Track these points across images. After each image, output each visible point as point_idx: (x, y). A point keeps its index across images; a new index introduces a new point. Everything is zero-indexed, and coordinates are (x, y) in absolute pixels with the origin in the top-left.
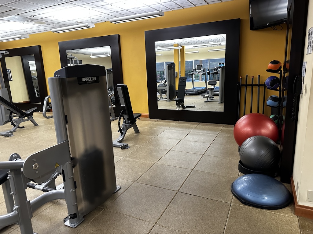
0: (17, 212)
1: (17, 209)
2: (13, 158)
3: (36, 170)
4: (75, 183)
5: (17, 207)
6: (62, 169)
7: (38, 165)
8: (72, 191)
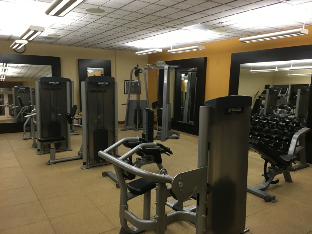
0: (156, 221)
1: (158, 218)
2: (162, 172)
3: (180, 188)
4: (207, 209)
5: (158, 216)
6: (197, 192)
7: (182, 184)
8: (204, 216)
